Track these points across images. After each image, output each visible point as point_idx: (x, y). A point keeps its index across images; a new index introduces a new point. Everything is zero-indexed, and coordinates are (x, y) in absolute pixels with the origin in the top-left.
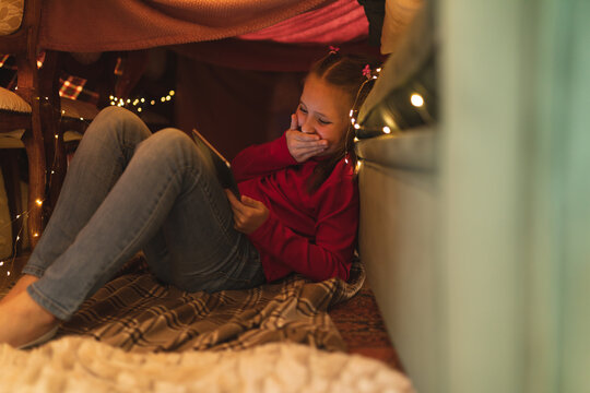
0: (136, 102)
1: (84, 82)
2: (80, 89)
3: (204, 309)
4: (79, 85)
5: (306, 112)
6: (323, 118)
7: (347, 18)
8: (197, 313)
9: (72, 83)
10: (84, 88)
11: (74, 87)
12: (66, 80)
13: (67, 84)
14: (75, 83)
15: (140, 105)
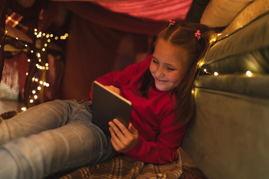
0: (48, 36)
1: (21, 18)
2: (17, 23)
3: (88, 173)
4: (16, 20)
5: (158, 63)
6: (170, 67)
7: (173, 8)
8: (83, 176)
9: (13, 18)
10: (20, 22)
11: (13, 21)
12: (9, 16)
13: (10, 18)
14: (15, 18)
15: (50, 38)
